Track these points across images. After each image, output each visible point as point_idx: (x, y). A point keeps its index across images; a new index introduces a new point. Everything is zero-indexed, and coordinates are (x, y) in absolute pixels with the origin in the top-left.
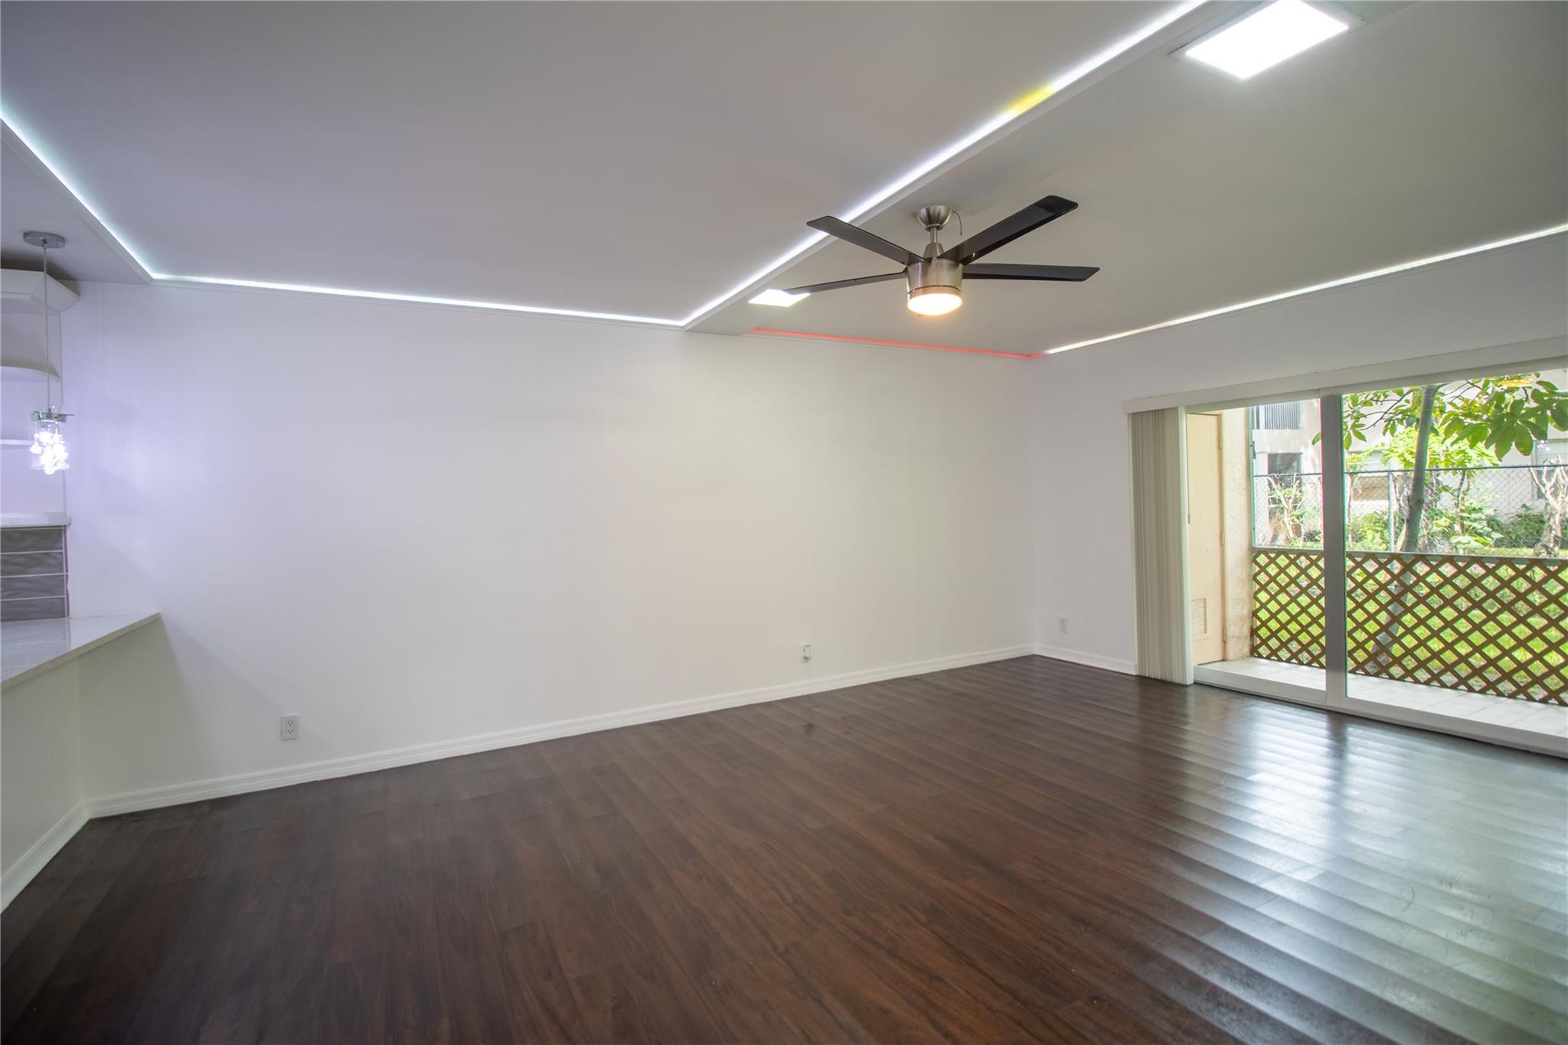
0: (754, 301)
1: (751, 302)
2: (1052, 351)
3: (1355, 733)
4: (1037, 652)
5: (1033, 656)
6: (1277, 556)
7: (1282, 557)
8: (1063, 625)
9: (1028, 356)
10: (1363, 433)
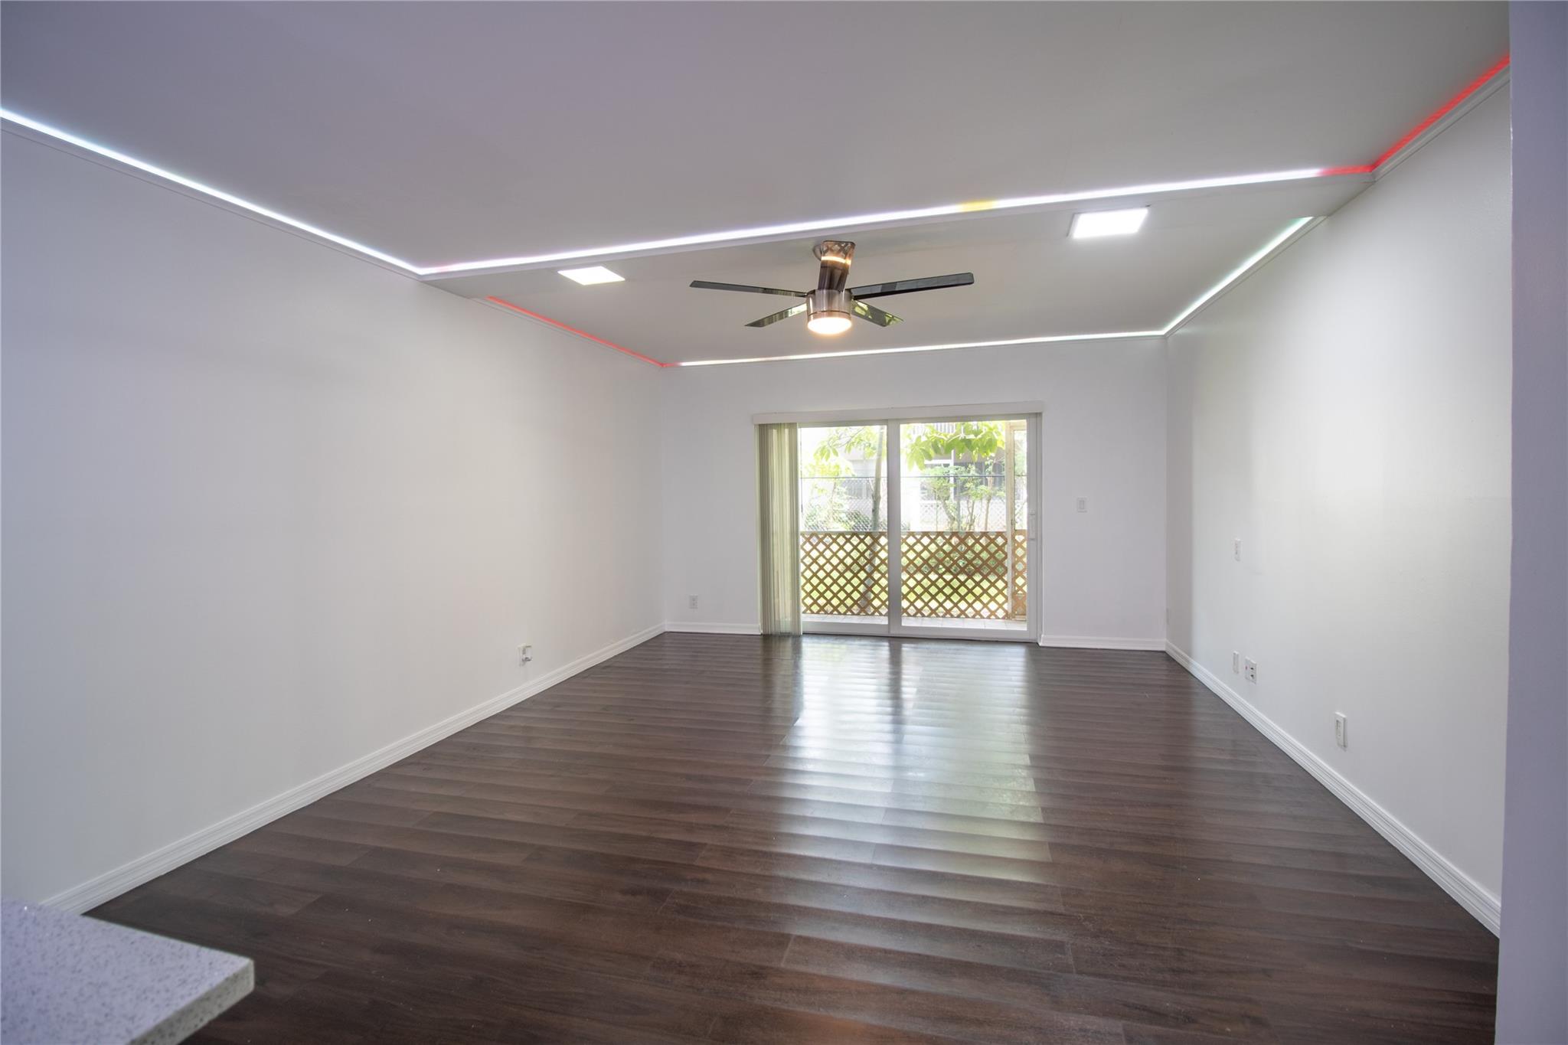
0: (564, 273)
1: (560, 272)
2: (684, 364)
3: (907, 649)
4: (667, 630)
5: (665, 632)
6: (838, 537)
7: (855, 537)
8: (694, 602)
9: (662, 365)
10: (837, 450)
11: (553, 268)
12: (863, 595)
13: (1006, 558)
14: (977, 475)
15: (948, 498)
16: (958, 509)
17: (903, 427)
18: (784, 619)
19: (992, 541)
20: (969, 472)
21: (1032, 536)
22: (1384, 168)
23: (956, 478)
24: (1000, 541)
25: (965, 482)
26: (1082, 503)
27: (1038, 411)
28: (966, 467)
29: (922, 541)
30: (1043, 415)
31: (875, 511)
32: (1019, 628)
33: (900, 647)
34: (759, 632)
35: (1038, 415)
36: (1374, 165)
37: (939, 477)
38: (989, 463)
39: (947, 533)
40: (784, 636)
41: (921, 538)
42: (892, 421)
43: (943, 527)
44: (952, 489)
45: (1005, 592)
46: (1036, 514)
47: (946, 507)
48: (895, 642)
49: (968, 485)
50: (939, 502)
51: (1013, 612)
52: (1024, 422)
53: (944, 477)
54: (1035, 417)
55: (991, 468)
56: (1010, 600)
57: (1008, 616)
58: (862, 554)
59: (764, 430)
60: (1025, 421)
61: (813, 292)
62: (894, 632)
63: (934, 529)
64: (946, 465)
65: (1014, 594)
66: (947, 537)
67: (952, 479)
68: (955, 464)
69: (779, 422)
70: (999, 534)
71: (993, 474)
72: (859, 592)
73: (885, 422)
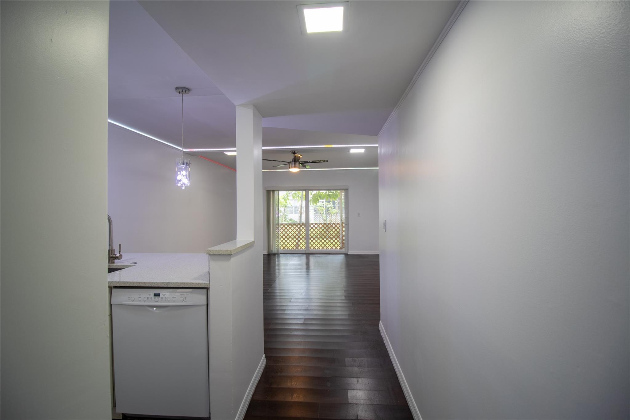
0: (225, 153)
7: (294, 225)
11: (223, 152)
12: (297, 243)
13: (340, 231)
14: (332, 205)
15: (323, 214)
16: (326, 217)
17: (310, 191)
18: (274, 249)
19: (336, 226)
20: (330, 205)
21: (346, 223)
23: (326, 207)
24: (338, 226)
25: (329, 208)
26: (359, 214)
28: (329, 203)
29: (315, 226)
30: (349, 190)
31: (300, 217)
32: (343, 250)
33: (309, 257)
34: (266, 253)
35: (347, 189)
37: (320, 206)
38: (336, 202)
39: (323, 223)
40: (274, 254)
41: (315, 225)
42: (307, 190)
43: (322, 222)
44: (325, 211)
45: (340, 241)
46: (347, 217)
47: (323, 216)
48: (308, 255)
49: (330, 209)
50: (320, 215)
52: (344, 191)
53: (322, 206)
54: (346, 190)
55: (337, 203)
56: (341, 244)
57: (340, 248)
58: (297, 230)
59: (269, 192)
61: (291, 162)
62: (307, 252)
63: (319, 222)
64: (323, 202)
65: (342, 242)
66: (323, 225)
67: (325, 207)
68: (326, 202)
69: (274, 189)
70: (338, 224)
71: (338, 205)
72: (296, 242)
73: (305, 190)
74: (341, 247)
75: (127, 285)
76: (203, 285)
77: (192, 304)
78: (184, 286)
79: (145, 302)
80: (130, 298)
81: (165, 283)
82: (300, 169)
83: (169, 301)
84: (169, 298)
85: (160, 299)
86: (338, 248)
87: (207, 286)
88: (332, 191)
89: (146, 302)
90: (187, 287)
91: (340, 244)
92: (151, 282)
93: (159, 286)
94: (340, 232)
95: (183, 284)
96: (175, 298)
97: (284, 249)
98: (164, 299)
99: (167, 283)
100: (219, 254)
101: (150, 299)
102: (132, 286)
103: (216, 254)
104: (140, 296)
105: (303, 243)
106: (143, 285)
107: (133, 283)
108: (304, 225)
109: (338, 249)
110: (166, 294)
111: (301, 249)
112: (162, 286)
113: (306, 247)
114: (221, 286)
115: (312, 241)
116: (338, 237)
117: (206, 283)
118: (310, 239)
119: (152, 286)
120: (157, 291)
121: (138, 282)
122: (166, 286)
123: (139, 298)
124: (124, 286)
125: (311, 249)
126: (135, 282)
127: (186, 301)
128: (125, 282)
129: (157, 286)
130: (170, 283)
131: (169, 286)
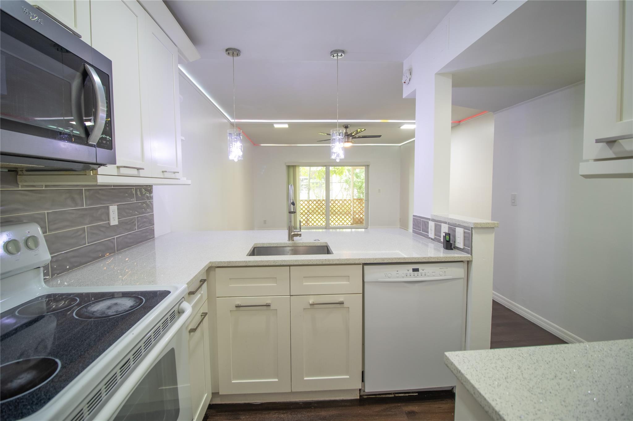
1: (274, 126)
2: (262, 145)
8: (265, 222)
9: (254, 144)
17: (331, 168)
21: (366, 199)
22: (461, 123)
26: (379, 190)
27: (368, 165)
30: (370, 166)
36: (460, 122)
42: (328, 166)
45: (351, 217)
46: (368, 193)
51: (353, 223)
54: (367, 166)
59: (289, 167)
60: (364, 167)
69: (299, 165)
73: (326, 166)
74: (352, 223)
75: (386, 261)
76: (465, 258)
77: (451, 278)
78: (446, 261)
79: (403, 278)
80: (386, 275)
81: (427, 257)
82: (353, 144)
83: (428, 276)
84: (429, 272)
85: (420, 274)
86: (350, 223)
87: (470, 259)
88: (338, 167)
89: (405, 278)
90: (449, 261)
91: (351, 220)
92: (411, 258)
93: (420, 261)
94: (352, 208)
95: (446, 258)
96: (435, 272)
97: (304, 225)
98: (423, 274)
99: (428, 258)
100: (486, 227)
101: (408, 275)
102: (391, 262)
103: (484, 227)
104: (397, 272)
105: (324, 220)
106: (402, 261)
107: (392, 259)
108: (324, 201)
109: (349, 225)
110: (425, 269)
111: (322, 225)
112: (423, 261)
113: (326, 225)
114: (484, 258)
115: (332, 217)
116: (350, 213)
117: (469, 257)
118: (330, 215)
119: (413, 261)
120: (416, 266)
121: (397, 258)
122: (427, 261)
123: (397, 274)
124: (382, 262)
125: (331, 225)
126: (394, 258)
127: (446, 275)
128: (383, 258)
129: (417, 261)
130: (431, 257)
131: (430, 261)
